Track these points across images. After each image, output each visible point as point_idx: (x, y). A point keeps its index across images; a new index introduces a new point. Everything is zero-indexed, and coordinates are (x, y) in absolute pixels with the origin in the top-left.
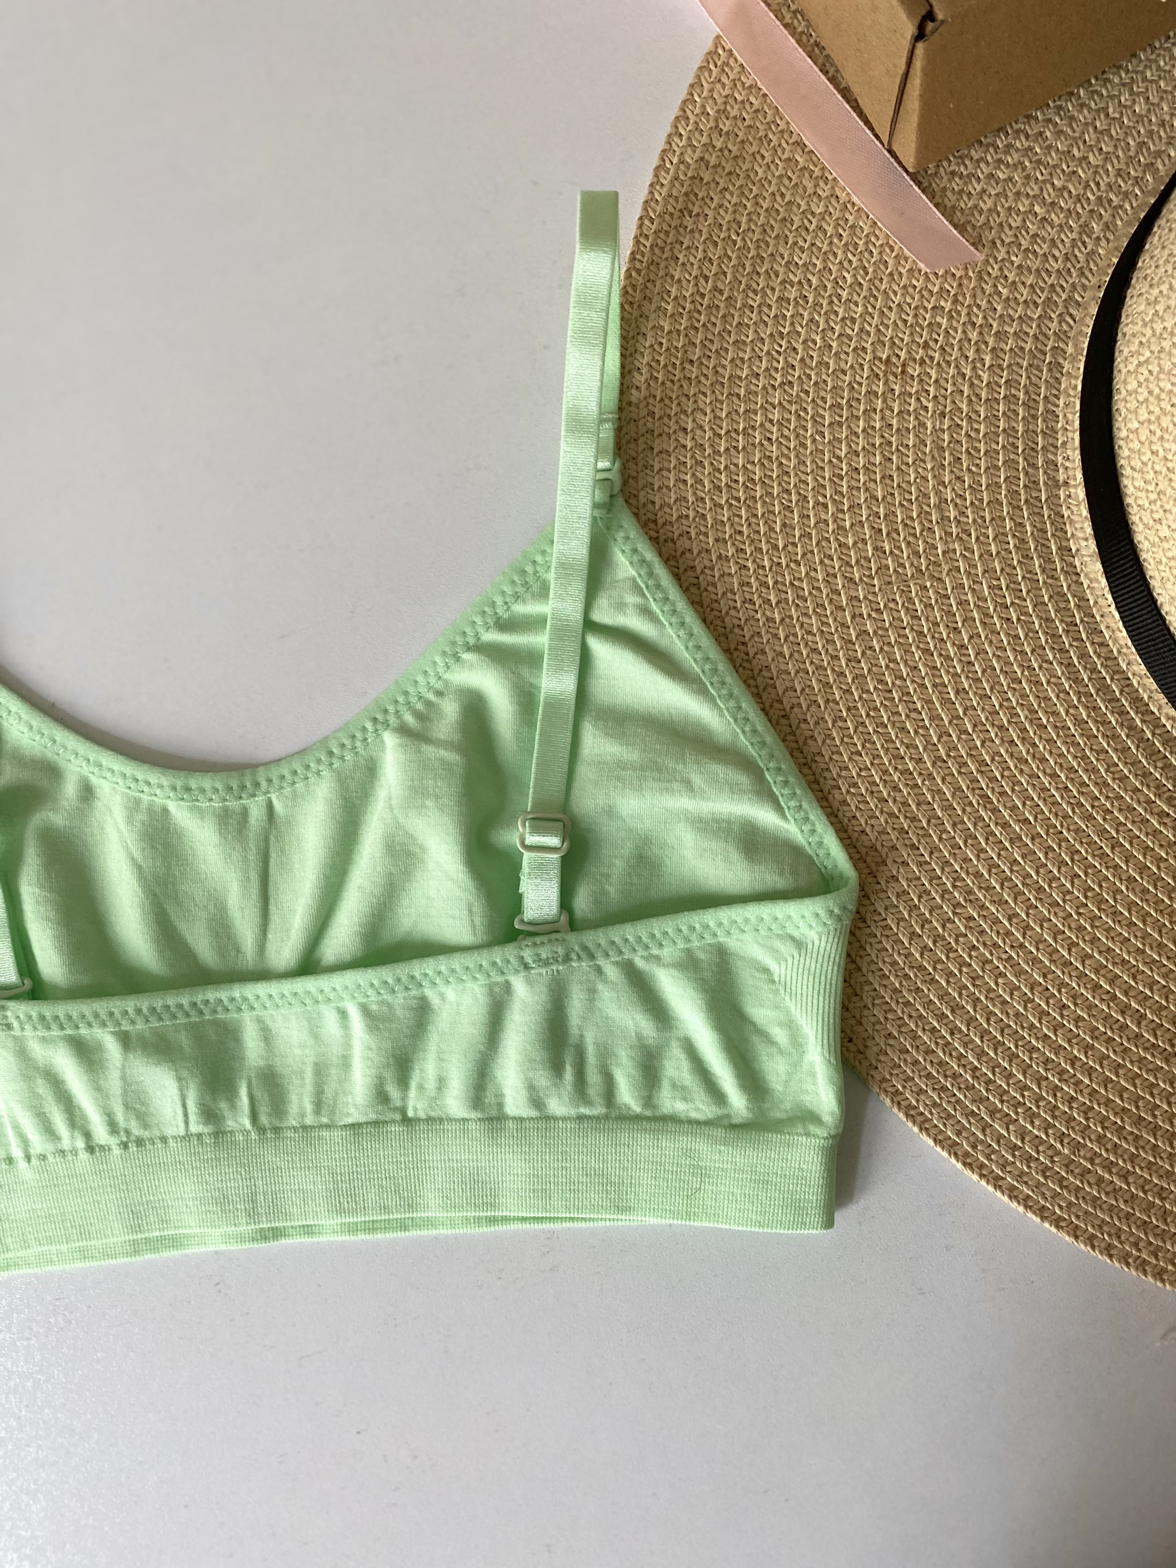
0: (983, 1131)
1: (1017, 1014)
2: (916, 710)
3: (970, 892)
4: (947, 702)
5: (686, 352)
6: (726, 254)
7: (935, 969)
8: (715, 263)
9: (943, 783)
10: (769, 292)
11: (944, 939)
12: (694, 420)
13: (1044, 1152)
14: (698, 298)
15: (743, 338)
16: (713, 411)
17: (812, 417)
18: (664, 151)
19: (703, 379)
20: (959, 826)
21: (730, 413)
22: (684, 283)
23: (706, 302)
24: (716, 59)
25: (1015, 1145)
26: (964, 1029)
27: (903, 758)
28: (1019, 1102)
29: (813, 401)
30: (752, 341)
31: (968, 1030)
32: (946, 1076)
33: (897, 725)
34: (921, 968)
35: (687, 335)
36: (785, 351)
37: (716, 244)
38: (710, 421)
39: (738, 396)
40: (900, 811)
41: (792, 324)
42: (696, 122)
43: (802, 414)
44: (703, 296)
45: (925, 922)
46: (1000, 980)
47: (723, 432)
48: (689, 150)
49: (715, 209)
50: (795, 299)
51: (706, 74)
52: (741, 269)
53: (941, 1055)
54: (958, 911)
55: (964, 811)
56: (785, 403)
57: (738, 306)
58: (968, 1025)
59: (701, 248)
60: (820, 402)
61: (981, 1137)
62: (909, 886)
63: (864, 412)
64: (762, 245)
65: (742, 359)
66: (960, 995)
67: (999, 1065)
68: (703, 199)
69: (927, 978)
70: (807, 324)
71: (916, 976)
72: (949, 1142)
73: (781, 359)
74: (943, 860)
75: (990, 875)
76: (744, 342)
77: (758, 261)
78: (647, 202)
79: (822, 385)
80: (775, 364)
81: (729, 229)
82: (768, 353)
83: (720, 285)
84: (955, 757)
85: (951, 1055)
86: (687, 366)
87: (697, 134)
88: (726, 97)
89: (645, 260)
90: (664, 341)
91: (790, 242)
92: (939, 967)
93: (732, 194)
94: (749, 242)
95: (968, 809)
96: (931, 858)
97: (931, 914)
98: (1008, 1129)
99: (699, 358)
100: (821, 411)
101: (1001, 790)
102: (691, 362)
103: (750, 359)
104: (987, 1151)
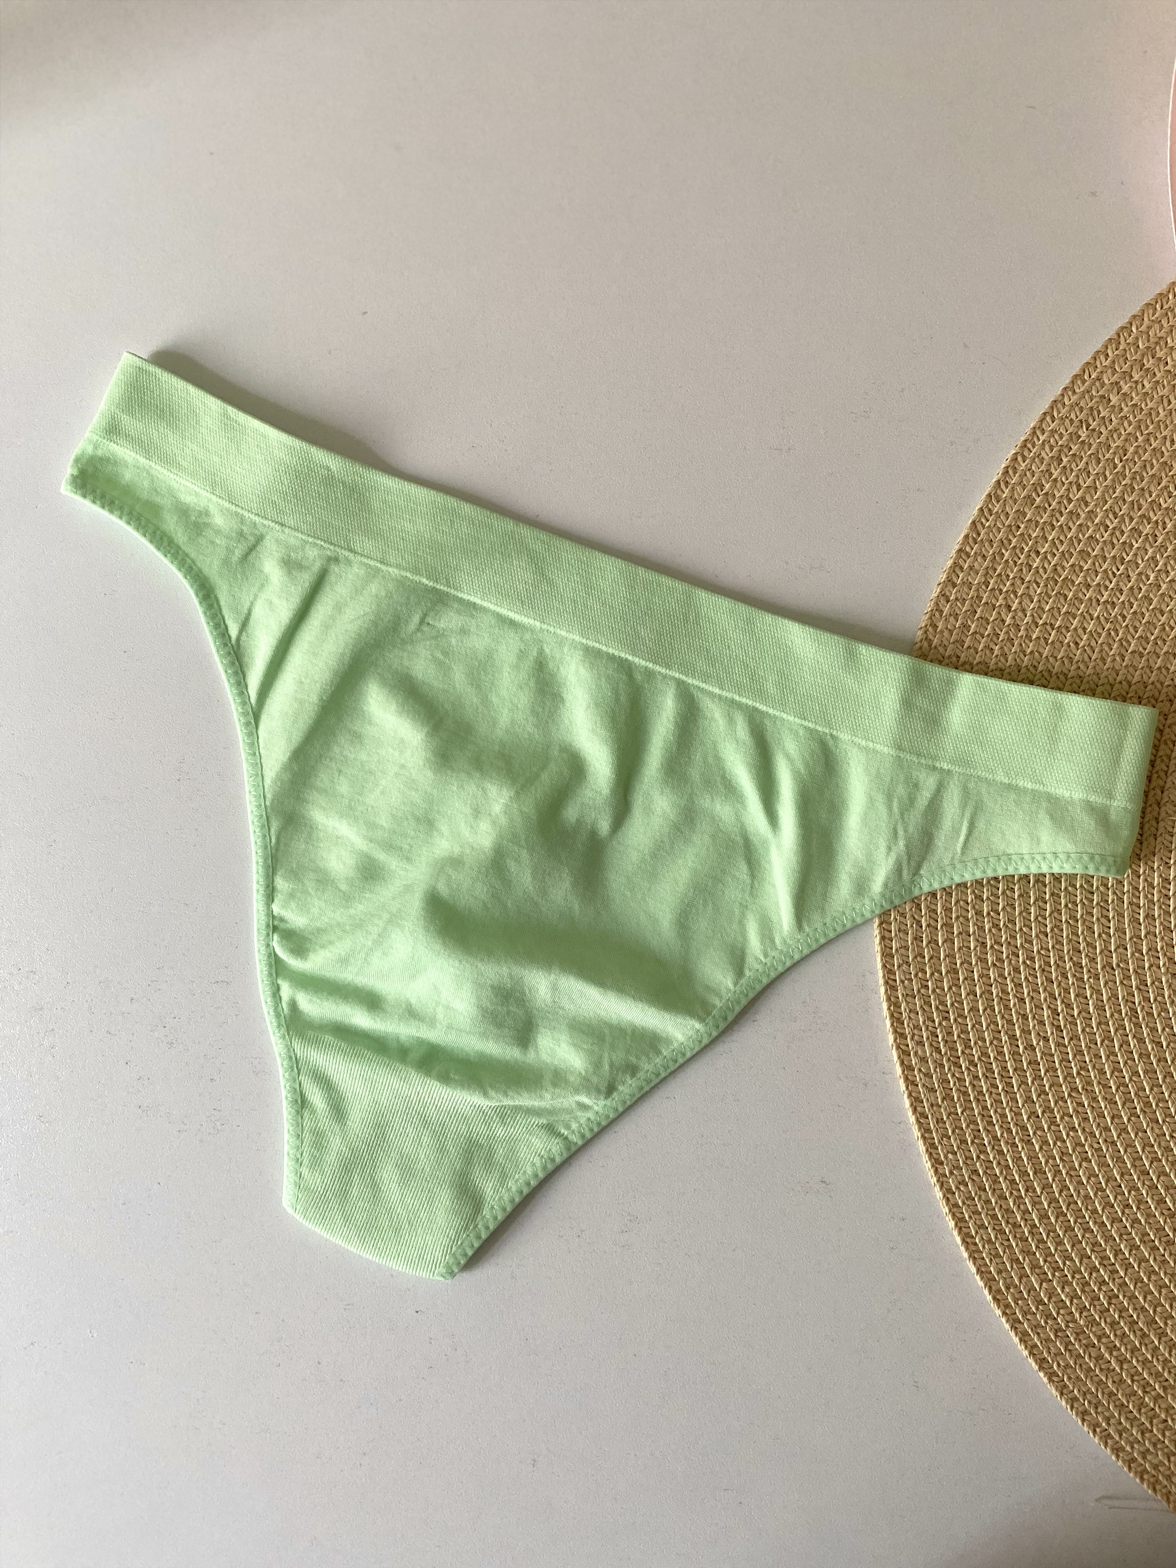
0: (1020, 1279)
1: (1087, 1197)
2: (1107, 917)
3: (1090, 1083)
4: (1135, 921)
5: (1037, 542)
6: (1104, 473)
7: (1035, 1133)
8: (1092, 478)
9: (1105, 986)
10: (1127, 520)
11: (1052, 1111)
12: (1020, 603)
13: (1063, 1315)
14: (1065, 502)
15: (1089, 550)
16: (1039, 601)
17: (1120, 640)
18: (1088, 363)
19: (1041, 571)
20: (1103, 1026)
21: (1053, 608)
22: (1059, 484)
23: (1070, 507)
24: (1164, 303)
25: (1042, 1300)
26: (1038, 1190)
27: (1079, 952)
28: (1059, 1267)
29: (1127, 626)
30: (1096, 556)
31: (1042, 1193)
32: (1008, 1222)
33: (1087, 923)
34: (1024, 1128)
35: (1043, 529)
36: (1120, 575)
37: (1098, 461)
38: (1034, 608)
39: (1066, 597)
40: (1060, 995)
41: (1136, 555)
42: (1125, 350)
43: (1113, 633)
44: (1070, 501)
45: (1042, 1092)
46: (1084, 1164)
47: (1041, 622)
48: (1110, 371)
49: (1111, 431)
50: (1147, 535)
51: (1151, 312)
52: (1111, 491)
53: (1011, 1204)
54: (1073, 1094)
55: (1112, 1015)
56: (1102, 618)
57: (1097, 521)
58: (1043, 1189)
59: (1084, 460)
60: (1131, 630)
61: (1017, 1282)
62: (1042, 1058)
63: (1166, 653)
64: (1138, 477)
65: (1081, 568)
66: (1047, 1162)
67: (1055, 1231)
68: (1104, 418)
69: (1026, 1138)
70: (1148, 560)
71: (1017, 1133)
72: (988, 1276)
73: (1114, 581)
74: (1079, 1049)
75: (1111, 1076)
76: (1089, 554)
77: (1129, 489)
78: (1055, 401)
79: (1139, 616)
80: (1107, 583)
81: (1115, 453)
82: (1105, 571)
83: (1088, 499)
84: (1122, 969)
85: (1019, 1207)
86: (1033, 555)
87: (1121, 360)
88: (1160, 338)
89: (1034, 451)
90: (1022, 526)
91: (1163, 484)
92: (1039, 1133)
93: (1130, 424)
94: (1127, 471)
95: (1116, 1015)
96: (1069, 1043)
97: (1050, 1089)
98: (1041, 1284)
99: (1046, 552)
100: (1129, 638)
101: (1149, 1010)
102: (1038, 553)
103: (1088, 570)
104: (1017, 1296)
